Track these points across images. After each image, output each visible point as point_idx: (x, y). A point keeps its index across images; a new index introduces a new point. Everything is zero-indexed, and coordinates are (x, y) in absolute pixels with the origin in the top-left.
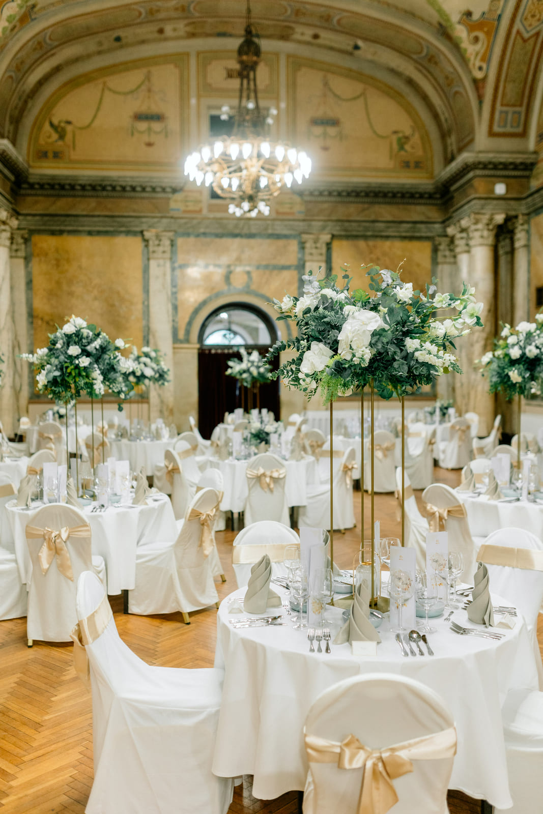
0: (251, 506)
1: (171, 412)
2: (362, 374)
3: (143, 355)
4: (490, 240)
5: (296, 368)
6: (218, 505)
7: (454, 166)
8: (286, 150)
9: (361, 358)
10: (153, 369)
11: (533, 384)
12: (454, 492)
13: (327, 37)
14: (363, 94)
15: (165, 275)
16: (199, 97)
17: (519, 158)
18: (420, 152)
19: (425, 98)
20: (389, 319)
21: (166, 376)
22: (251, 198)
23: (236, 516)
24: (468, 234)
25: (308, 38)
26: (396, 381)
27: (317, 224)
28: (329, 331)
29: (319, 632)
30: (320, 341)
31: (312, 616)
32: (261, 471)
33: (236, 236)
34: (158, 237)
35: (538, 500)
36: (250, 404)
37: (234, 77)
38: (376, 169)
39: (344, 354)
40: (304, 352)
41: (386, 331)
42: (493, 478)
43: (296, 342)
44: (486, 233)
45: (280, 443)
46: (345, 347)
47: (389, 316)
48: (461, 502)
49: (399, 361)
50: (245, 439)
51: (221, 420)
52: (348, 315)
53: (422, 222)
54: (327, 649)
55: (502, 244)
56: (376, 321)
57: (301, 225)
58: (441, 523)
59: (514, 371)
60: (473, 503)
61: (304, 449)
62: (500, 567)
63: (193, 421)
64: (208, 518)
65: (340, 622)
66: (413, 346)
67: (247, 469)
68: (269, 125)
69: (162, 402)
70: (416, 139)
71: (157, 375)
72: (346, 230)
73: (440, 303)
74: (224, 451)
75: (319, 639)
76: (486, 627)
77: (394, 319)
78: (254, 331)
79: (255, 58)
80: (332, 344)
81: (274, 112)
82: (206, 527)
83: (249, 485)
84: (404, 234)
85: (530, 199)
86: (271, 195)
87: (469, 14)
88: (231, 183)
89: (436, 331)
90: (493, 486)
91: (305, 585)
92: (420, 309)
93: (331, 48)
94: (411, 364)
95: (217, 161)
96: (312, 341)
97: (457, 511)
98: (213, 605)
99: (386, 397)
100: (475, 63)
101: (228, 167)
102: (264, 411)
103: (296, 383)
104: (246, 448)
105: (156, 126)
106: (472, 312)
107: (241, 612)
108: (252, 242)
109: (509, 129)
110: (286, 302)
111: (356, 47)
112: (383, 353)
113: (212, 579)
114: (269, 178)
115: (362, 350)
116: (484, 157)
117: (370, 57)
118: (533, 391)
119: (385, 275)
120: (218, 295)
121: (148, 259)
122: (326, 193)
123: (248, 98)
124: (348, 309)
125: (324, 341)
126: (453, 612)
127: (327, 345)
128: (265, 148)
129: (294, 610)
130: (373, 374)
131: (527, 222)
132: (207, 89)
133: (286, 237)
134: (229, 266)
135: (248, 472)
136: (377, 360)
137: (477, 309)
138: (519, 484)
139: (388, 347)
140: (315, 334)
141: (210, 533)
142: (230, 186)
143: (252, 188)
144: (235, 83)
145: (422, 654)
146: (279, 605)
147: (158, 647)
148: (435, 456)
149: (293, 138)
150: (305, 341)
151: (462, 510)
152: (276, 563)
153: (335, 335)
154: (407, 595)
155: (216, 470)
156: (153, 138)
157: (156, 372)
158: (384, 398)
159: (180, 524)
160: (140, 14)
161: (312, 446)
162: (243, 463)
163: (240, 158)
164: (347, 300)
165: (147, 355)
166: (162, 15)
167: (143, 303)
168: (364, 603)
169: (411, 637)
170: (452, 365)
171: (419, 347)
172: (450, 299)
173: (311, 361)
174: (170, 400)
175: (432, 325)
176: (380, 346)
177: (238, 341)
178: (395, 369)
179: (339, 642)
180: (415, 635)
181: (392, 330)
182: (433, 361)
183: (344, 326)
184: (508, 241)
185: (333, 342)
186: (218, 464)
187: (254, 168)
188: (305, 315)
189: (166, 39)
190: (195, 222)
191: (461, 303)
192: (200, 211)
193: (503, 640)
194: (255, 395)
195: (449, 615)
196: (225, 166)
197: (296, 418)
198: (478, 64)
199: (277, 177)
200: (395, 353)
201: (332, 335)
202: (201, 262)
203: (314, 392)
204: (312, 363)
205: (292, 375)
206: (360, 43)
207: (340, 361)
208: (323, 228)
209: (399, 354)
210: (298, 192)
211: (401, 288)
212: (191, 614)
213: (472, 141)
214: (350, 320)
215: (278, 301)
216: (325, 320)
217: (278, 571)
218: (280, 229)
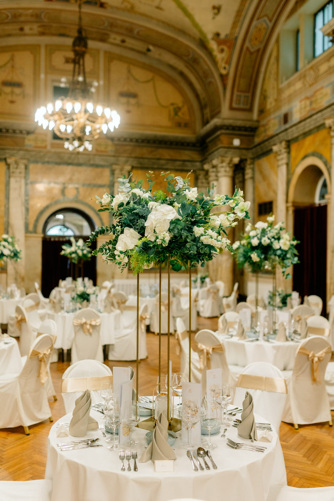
0: (76, 345)
1: (23, 279)
2: (162, 252)
3: (2, 240)
4: (231, 174)
5: (112, 247)
6: (52, 346)
7: (209, 127)
8: (103, 109)
9: (163, 240)
10: (10, 250)
11: (266, 263)
12: (215, 334)
13: (130, 42)
14: (152, 79)
15: (20, 187)
16: (46, 73)
17: (248, 124)
18: (187, 118)
19: (191, 85)
20: (182, 212)
21: (18, 255)
22: (80, 139)
23: (65, 352)
24: (217, 169)
25: (118, 41)
26: (186, 258)
27: (122, 159)
28: (137, 220)
29: (128, 453)
30: (131, 227)
31: (123, 437)
32: (84, 321)
33: (68, 164)
34: (17, 163)
35: (270, 340)
36: (77, 273)
37: (70, 62)
38: (161, 127)
39: (149, 236)
40: (119, 235)
41: (180, 221)
42: (241, 325)
43: (113, 228)
44: (228, 169)
45: (97, 301)
46: (150, 231)
47: (182, 210)
48: (221, 342)
49: (190, 242)
50: (73, 299)
51: (57, 285)
52: (152, 209)
53: (188, 161)
54: (135, 469)
55: (237, 176)
56: (173, 213)
57: (112, 160)
58: (208, 357)
59: (254, 254)
60: (228, 342)
61: (113, 305)
62: (253, 390)
63: (37, 285)
64: (44, 356)
65: (144, 442)
66: (200, 232)
67: (74, 319)
68: (92, 93)
69: (17, 272)
70: (185, 109)
71: (12, 254)
72: (141, 164)
73: (219, 202)
74: (58, 306)
75: (128, 458)
76: (252, 441)
77: (186, 212)
78: (80, 227)
79: (84, 49)
80: (140, 229)
81: (96, 84)
82: (43, 363)
83: (75, 330)
84: (178, 168)
85: (254, 150)
86: (93, 137)
87: (218, 35)
88: (66, 128)
89: (214, 222)
90: (241, 331)
91: (118, 413)
92: (205, 205)
93: (133, 50)
94: (198, 246)
95: (57, 113)
96: (125, 227)
97: (218, 348)
98: (47, 419)
99: (177, 269)
100: (221, 64)
101: (65, 118)
102: (86, 279)
103: (112, 259)
104: (73, 304)
105: (17, 90)
106: (242, 208)
107: (67, 435)
108: (80, 168)
109: (241, 106)
110: (105, 198)
111: (149, 50)
112: (178, 237)
113: (46, 400)
114: (92, 127)
115: (163, 234)
116: (227, 122)
117: (157, 56)
118: (266, 267)
119: (178, 180)
120: (56, 202)
121: (9, 177)
122: (128, 140)
123: (79, 74)
124: (151, 204)
125: (133, 227)
126: (226, 430)
127: (136, 230)
128: (90, 106)
129: (108, 432)
130: (170, 252)
131: (252, 163)
132: (52, 69)
133: (102, 166)
134: (64, 184)
135: (75, 321)
136: (173, 242)
137: (246, 206)
138: (258, 329)
139: (182, 232)
140: (127, 221)
141: (46, 366)
142: (66, 130)
143: (81, 132)
144: (70, 66)
145: (208, 467)
146: (96, 428)
147: (4, 455)
148: (198, 309)
149: (107, 101)
150: (120, 226)
151: (222, 348)
152: (94, 391)
153: (143, 223)
154: (194, 420)
155: (52, 321)
156: (14, 98)
157: (12, 252)
158: (175, 271)
159: (24, 359)
160: (8, 16)
161: (118, 303)
162: (71, 315)
163: (73, 112)
164: (150, 199)
165: (5, 240)
166: (22, 19)
167: (5, 206)
168: (163, 429)
169: (199, 454)
170: (228, 247)
171: (203, 233)
172: (226, 199)
173: (124, 242)
174: (22, 270)
175: (212, 217)
176: (176, 231)
177: (69, 233)
178: (186, 248)
179: (144, 461)
180: (202, 452)
181: (184, 220)
182: (214, 243)
183: (149, 216)
184: (241, 175)
185: (141, 228)
186: (53, 316)
187: (82, 119)
188: (119, 208)
189: (25, 35)
190: (42, 154)
191: (234, 202)
192: (45, 147)
193: (266, 452)
194: (80, 268)
195: (224, 432)
196: (63, 117)
197: (107, 284)
198: (223, 65)
199: (97, 126)
200: (187, 236)
201: (140, 223)
202: (45, 180)
203: (125, 265)
204: (125, 243)
205: (109, 252)
206: (151, 48)
207: (146, 241)
208: (127, 162)
209: (190, 237)
210: (110, 138)
211: (189, 191)
212: (30, 427)
213: (219, 112)
214: (153, 212)
215: (99, 198)
216: (135, 211)
217: (96, 399)
218: (98, 161)
